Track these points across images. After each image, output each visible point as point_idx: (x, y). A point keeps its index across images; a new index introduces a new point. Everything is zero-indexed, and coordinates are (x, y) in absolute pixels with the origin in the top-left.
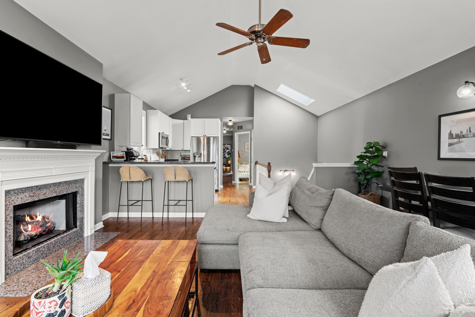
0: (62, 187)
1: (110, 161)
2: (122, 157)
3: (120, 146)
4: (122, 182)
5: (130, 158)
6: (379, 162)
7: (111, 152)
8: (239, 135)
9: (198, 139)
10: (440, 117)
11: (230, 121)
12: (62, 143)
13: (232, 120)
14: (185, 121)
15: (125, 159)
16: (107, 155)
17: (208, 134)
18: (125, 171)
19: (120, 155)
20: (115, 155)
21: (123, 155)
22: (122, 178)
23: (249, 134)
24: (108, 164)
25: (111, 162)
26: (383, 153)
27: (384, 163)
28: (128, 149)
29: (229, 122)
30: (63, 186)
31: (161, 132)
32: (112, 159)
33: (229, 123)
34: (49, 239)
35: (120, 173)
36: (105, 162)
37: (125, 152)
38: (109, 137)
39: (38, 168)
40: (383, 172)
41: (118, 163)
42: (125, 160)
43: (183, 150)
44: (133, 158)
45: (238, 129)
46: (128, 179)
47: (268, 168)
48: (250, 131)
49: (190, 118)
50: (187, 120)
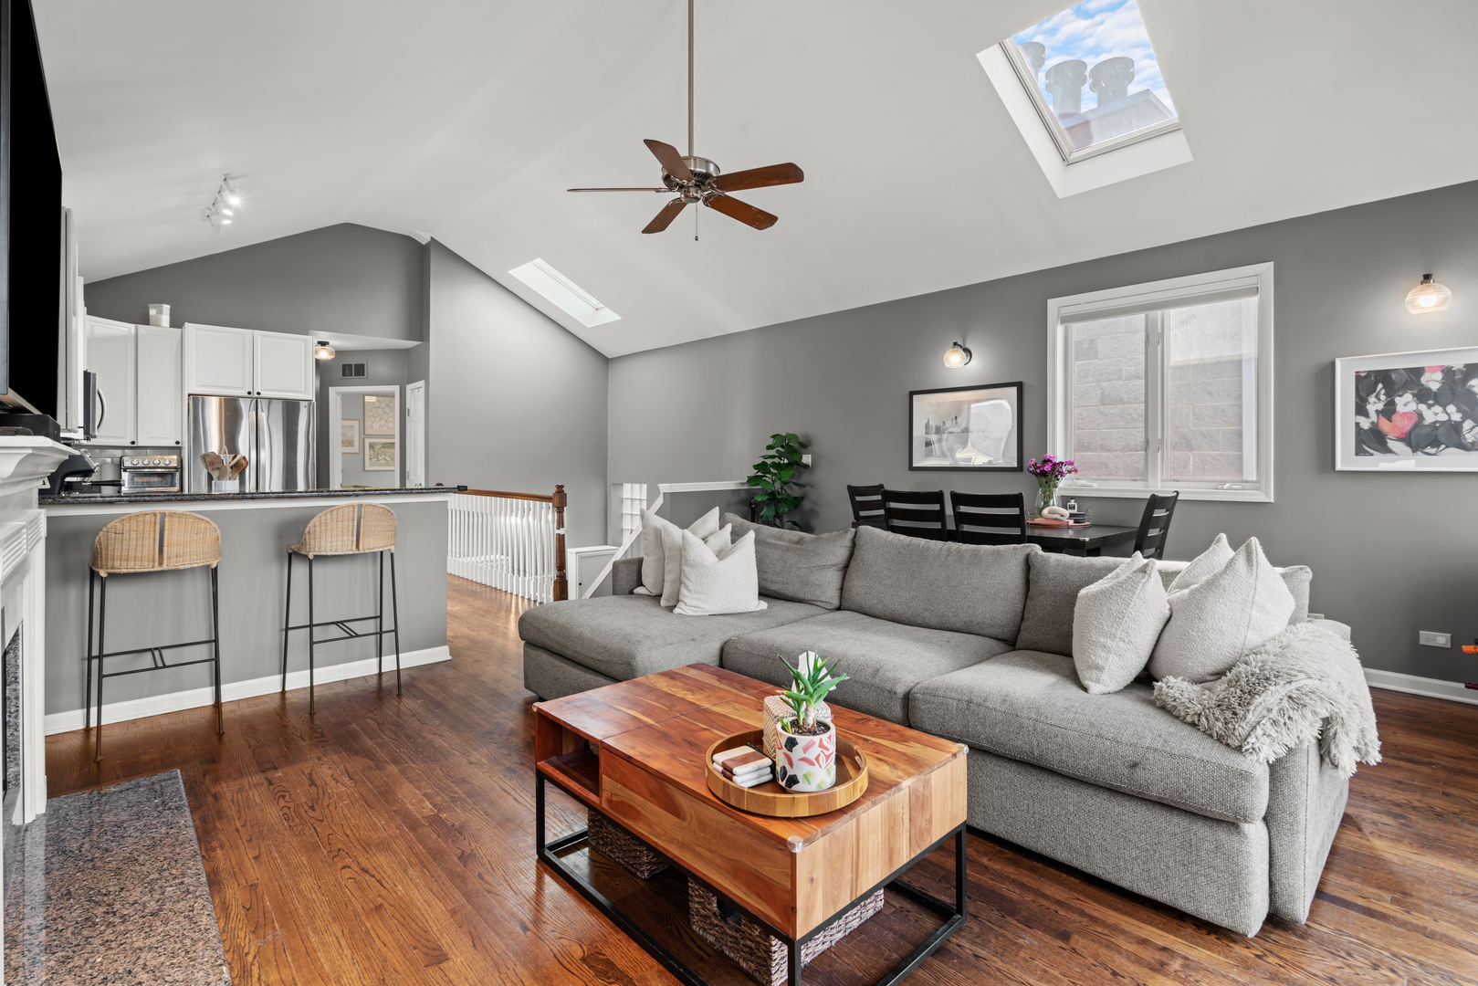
6: (793, 477)
8: (345, 397)
9: (197, 401)
10: (912, 394)
11: (324, 344)
13: (331, 343)
23: (392, 394)
26: (801, 458)
27: (805, 479)
29: (320, 347)
40: (803, 498)
43: (134, 447)
44: (76, 479)
45: (344, 375)
46: (146, 563)
47: (556, 499)
48: (398, 387)
49: (165, 319)
50: (148, 324)
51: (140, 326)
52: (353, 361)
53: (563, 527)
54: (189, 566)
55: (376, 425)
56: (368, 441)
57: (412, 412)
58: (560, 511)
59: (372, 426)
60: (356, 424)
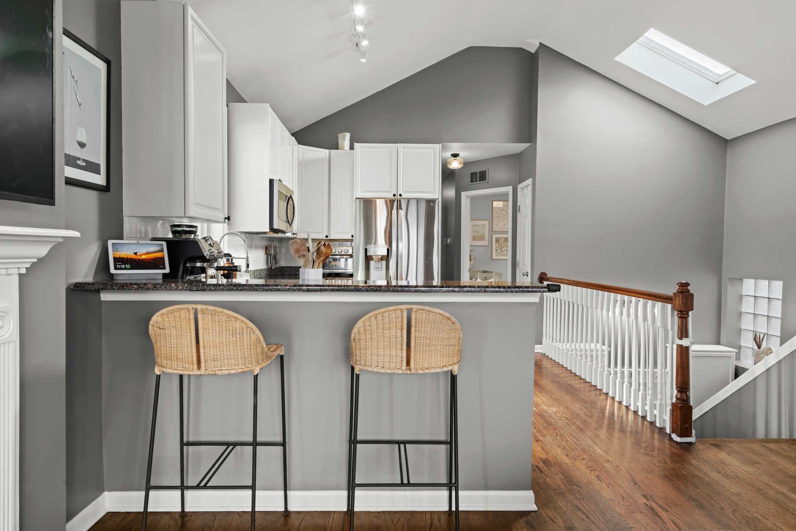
1: (103, 278)
2: (156, 263)
3: (145, 219)
4: (158, 377)
5: (185, 267)
7: (110, 242)
8: (473, 199)
9: (368, 205)
11: (455, 156)
13: (462, 154)
14: (333, 151)
15: (167, 270)
16: (92, 252)
17: (406, 192)
18: (173, 331)
19: (148, 253)
20: (127, 252)
21: (159, 255)
22: (158, 360)
23: (507, 194)
24: (98, 291)
25: (110, 283)
28: (176, 229)
29: (453, 158)
31: (276, 178)
32: (113, 271)
33: (450, 163)
35: (153, 340)
36: (81, 284)
37: (164, 243)
38: (99, 179)
41: (141, 287)
42: (165, 276)
43: (327, 240)
44: (198, 265)
45: (472, 181)
46: (187, 365)
47: (679, 301)
48: (511, 187)
49: (346, 143)
50: (338, 149)
51: (332, 151)
52: (478, 169)
53: (687, 336)
54: (227, 372)
55: (501, 224)
56: (495, 236)
57: (522, 209)
58: (683, 316)
59: (497, 225)
60: (486, 223)
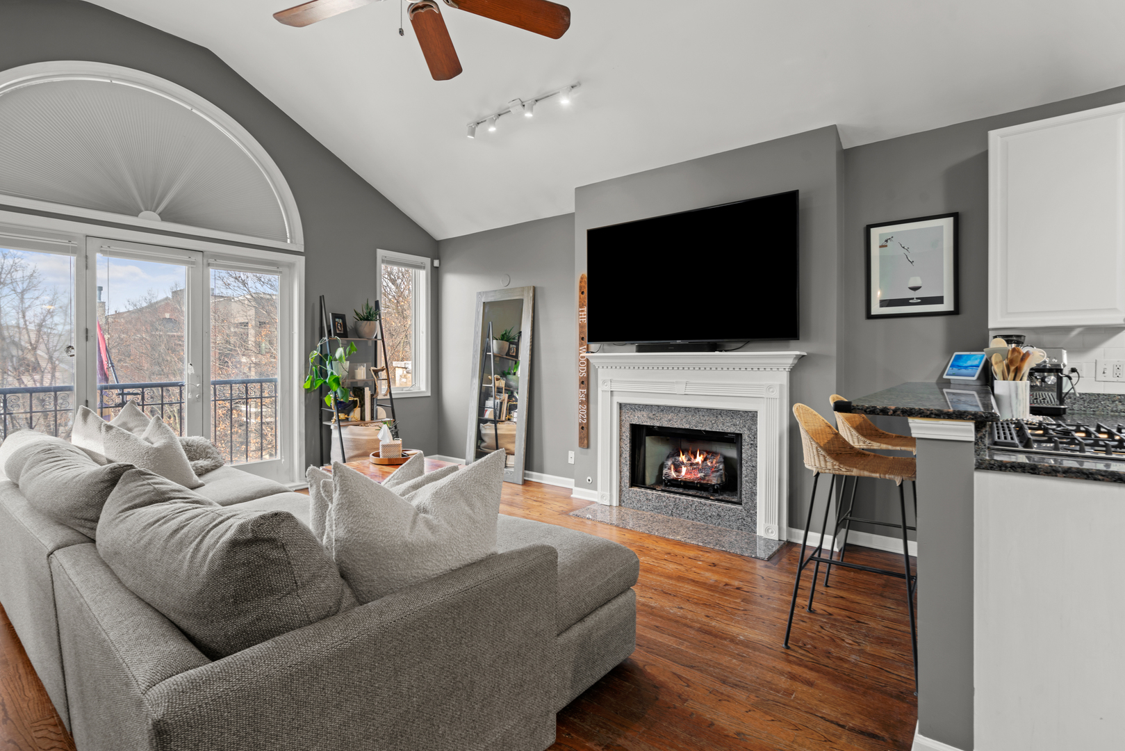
0: (702, 418)
7: (955, 354)
12: (686, 342)
15: (975, 378)
30: (703, 416)
32: (945, 376)
34: (681, 494)
39: (654, 380)
